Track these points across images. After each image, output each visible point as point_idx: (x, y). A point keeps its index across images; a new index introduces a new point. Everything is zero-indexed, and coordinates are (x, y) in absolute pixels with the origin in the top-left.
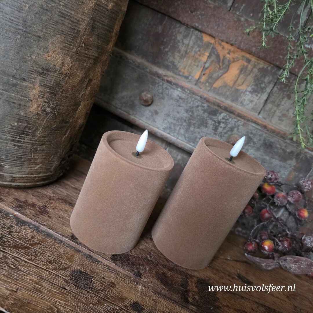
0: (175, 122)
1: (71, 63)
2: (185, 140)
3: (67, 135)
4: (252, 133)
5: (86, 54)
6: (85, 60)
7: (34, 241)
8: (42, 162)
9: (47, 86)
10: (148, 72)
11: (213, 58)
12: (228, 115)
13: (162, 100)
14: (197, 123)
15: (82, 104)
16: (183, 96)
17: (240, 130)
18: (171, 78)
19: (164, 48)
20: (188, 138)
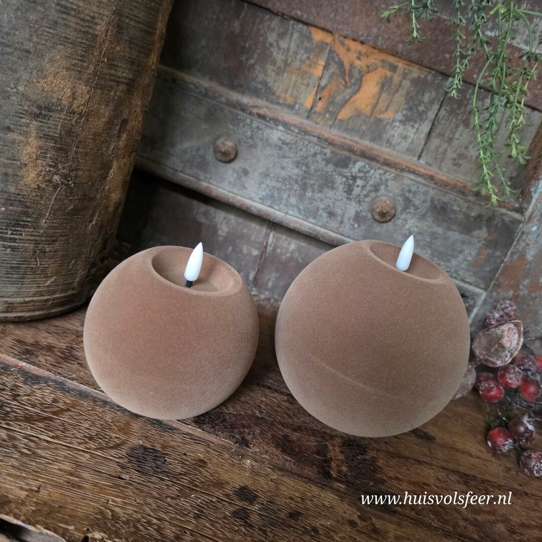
0: (279, 185)
1: (88, 92)
2: (299, 215)
3: (94, 222)
4: (410, 191)
5: (112, 75)
6: (111, 86)
7: (58, 407)
8: (56, 273)
9: (49, 138)
10: (223, 103)
11: (333, 68)
12: (367, 164)
13: (254, 150)
14: (317, 183)
15: (115, 164)
16: (289, 138)
17: (390, 188)
18: (265, 110)
19: (247, 59)
20: (304, 211)
